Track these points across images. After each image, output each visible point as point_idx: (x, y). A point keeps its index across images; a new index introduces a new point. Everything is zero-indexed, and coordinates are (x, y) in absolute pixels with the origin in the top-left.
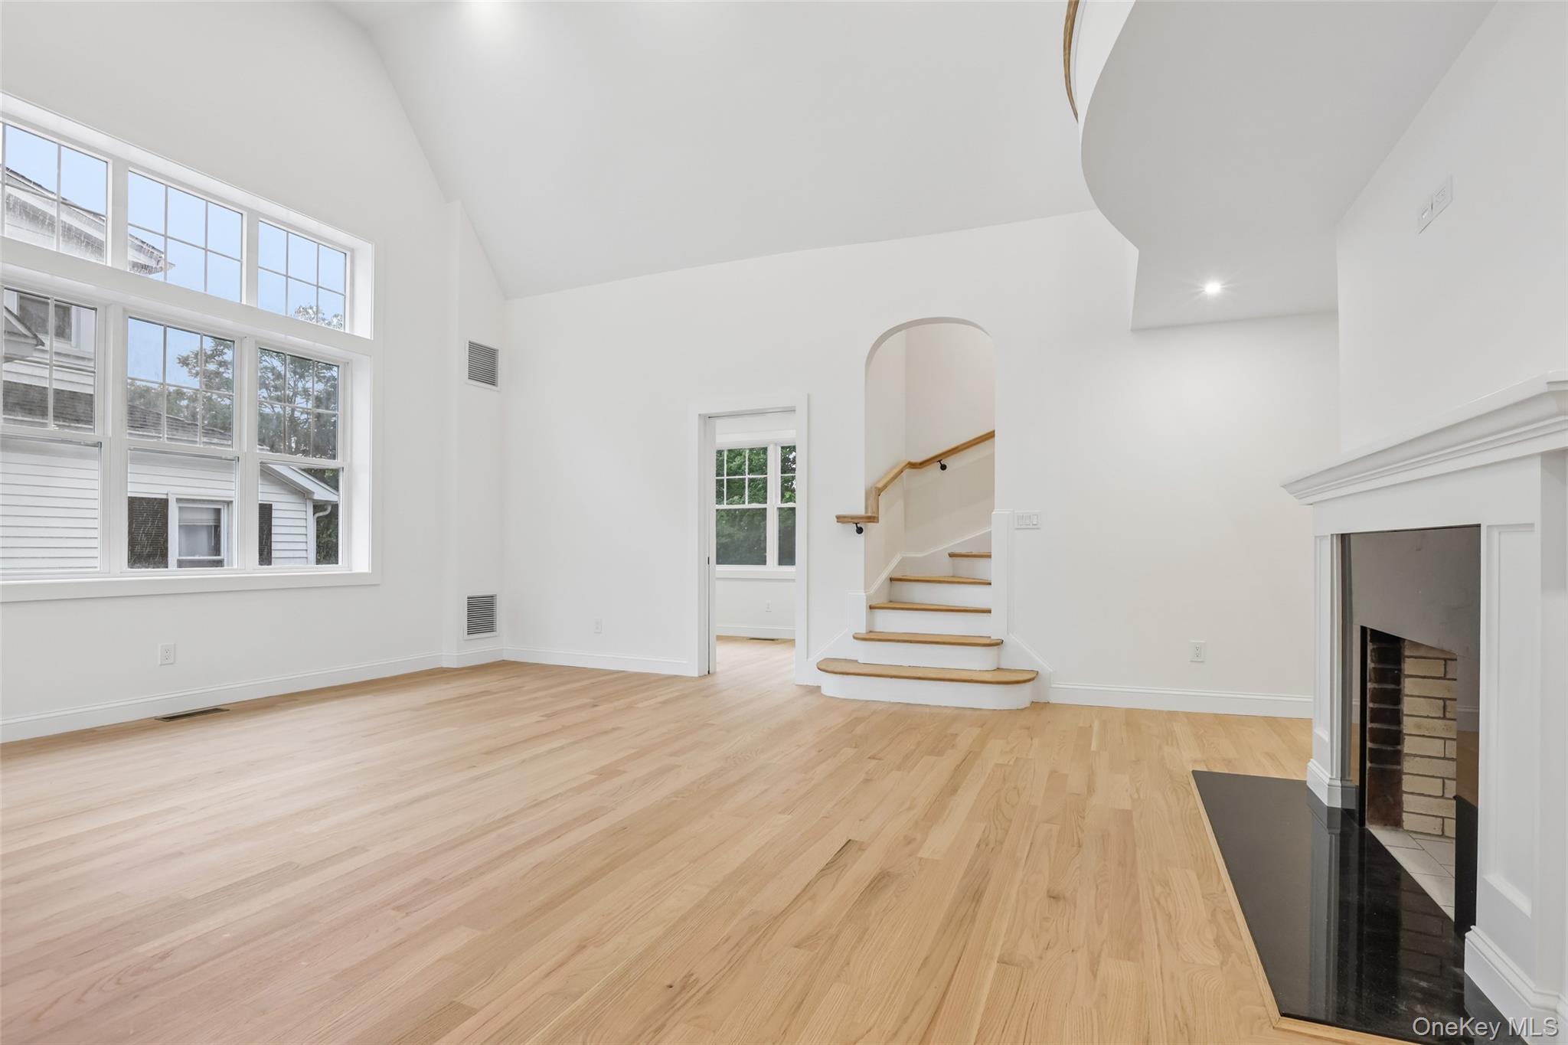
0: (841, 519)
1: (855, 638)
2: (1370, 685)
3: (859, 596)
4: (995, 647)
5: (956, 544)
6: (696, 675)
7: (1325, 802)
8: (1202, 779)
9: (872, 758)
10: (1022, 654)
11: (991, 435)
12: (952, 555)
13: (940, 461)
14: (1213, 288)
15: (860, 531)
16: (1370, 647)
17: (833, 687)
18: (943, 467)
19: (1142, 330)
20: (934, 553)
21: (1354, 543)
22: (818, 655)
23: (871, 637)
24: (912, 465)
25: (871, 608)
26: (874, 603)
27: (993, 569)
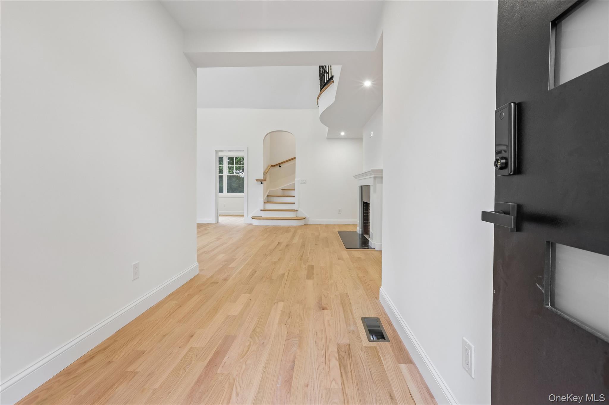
0: (257, 180)
1: (261, 210)
2: (364, 211)
3: (262, 200)
4: (296, 212)
5: (284, 186)
6: (215, 223)
7: (358, 233)
8: (340, 233)
9: (274, 234)
10: (302, 213)
11: (294, 158)
12: (282, 190)
13: (279, 165)
14: (343, 134)
15: (262, 183)
16: (364, 205)
17: (256, 223)
18: (280, 167)
19: (329, 138)
20: (277, 189)
21: (363, 188)
22: (251, 215)
23: (265, 210)
24: (272, 166)
25: (264, 203)
26: (265, 202)
27: (295, 193)
